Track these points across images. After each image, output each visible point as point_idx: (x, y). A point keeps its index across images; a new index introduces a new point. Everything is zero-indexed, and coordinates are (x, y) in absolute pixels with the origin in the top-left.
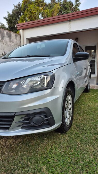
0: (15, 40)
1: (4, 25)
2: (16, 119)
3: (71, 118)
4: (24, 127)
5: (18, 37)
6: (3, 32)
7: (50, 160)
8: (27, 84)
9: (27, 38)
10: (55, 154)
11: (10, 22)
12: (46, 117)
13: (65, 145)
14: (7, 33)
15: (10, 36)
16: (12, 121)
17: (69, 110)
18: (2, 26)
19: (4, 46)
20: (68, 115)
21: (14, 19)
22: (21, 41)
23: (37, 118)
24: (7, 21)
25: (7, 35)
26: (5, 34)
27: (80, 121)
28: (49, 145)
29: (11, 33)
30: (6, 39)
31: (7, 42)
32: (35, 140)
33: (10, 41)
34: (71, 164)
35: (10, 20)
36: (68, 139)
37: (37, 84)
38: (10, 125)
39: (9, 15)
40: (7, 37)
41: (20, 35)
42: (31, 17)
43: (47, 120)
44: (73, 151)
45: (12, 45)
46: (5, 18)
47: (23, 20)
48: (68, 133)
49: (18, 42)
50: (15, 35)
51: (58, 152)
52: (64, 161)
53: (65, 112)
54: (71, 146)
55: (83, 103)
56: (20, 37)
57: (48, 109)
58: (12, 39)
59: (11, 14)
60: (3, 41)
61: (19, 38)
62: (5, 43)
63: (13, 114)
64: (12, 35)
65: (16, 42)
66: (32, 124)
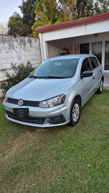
0: (35, 45)
1: (19, 15)
2: (46, 119)
3: (78, 117)
4: (50, 123)
5: (37, 41)
6: (25, 40)
7: (64, 139)
8: (50, 102)
9: (45, 41)
10: (66, 136)
11: (26, 11)
12: (61, 118)
13: (72, 133)
14: (28, 40)
15: (30, 42)
16: (44, 120)
17: (76, 113)
18: (17, 15)
19: (26, 52)
20: (75, 116)
21: (30, 7)
22: (40, 44)
23: (56, 119)
24: (22, 10)
25: (28, 41)
26: (27, 42)
27: (85, 119)
28: (63, 132)
29: (31, 38)
30: (28, 45)
31: (28, 48)
32: (56, 129)
33: (31, 46)
34: (74, 140)
35: (25, 9)
36: (75, 129)
37: (55, 101)
38: (44, 122)
39: (24, 4)
40: (28, 44)
41: (39, 39)
42: (47, 4)
43: (62, 120)
44: (76, 135)
45: (33, 50)
46: (20, 7)
47: (39, 9)
48: (75, 126)
49: (37, 45)
50: (35, 40)
51: (68, 135)
52: (71, 139)
53: (73, 114)
54: (76, 133)
55: (92, 105)
56: (39, 40)
57: (62, 115)
58: (32, 45)
59: (26, 1)
60: (25, 48)
61: (39, 42)
62: (27, 49)
63: (45, 117)
64: (32, 40)
65: (36, 46)
66: (54, 121)
